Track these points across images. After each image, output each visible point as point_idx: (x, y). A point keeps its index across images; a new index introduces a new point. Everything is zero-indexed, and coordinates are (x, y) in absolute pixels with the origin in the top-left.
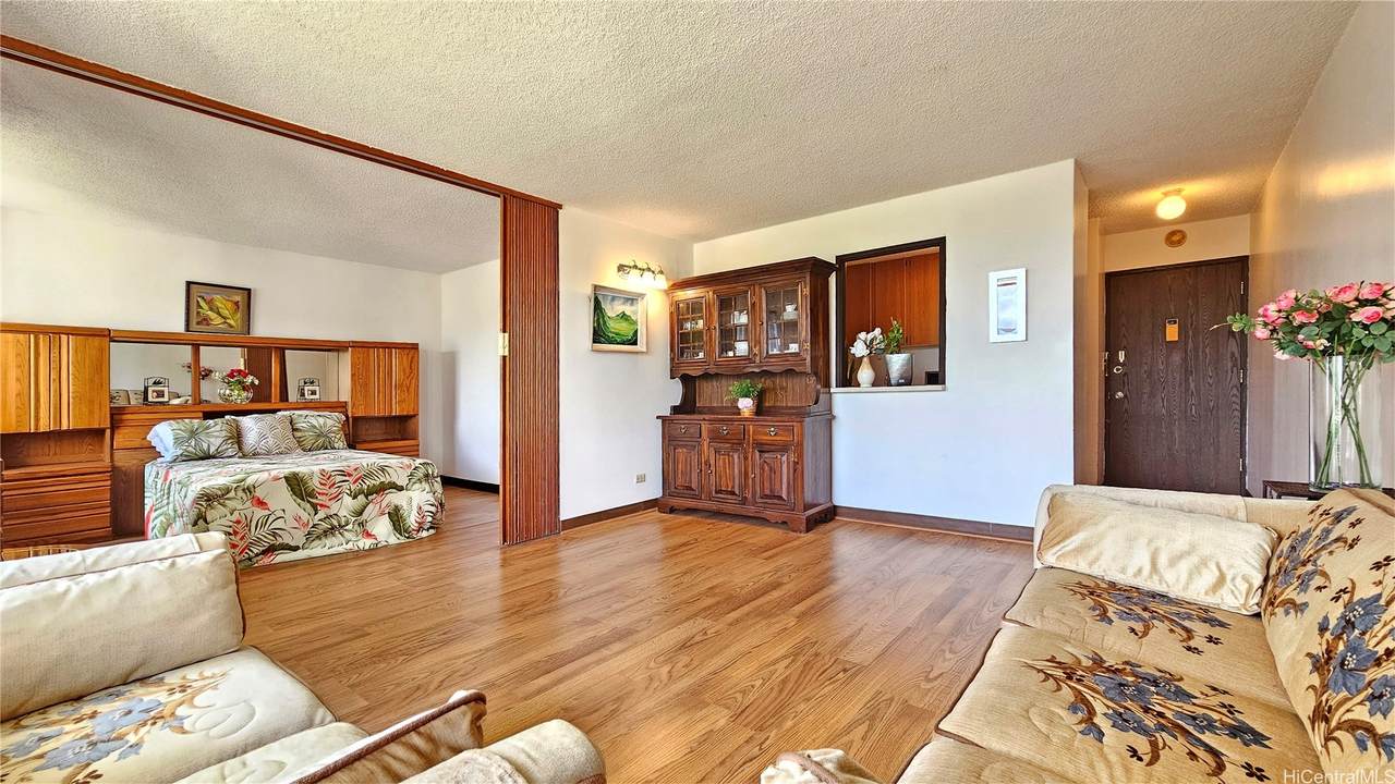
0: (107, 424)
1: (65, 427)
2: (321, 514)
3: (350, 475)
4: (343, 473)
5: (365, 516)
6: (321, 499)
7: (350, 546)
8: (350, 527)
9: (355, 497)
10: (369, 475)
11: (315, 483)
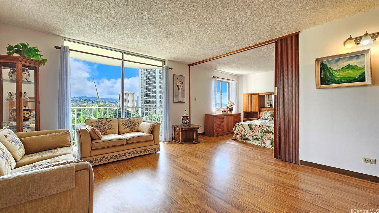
0: (258, 111)
1: (250, 111)
2: (254, 134)
3: (260, 127)
4: (259, 126)
5: (263, 138)
6: (254, 131)
7: (260, 144)
8: (260, 140)
9: (261, 133)
10: (265, 128)
11: (253, 127)
